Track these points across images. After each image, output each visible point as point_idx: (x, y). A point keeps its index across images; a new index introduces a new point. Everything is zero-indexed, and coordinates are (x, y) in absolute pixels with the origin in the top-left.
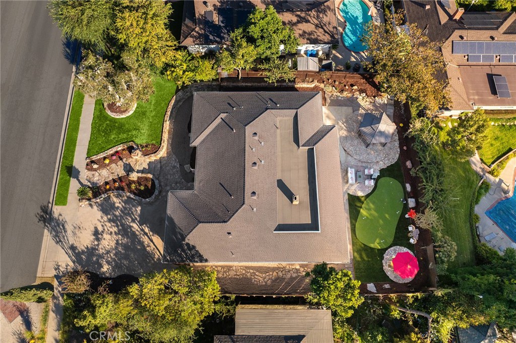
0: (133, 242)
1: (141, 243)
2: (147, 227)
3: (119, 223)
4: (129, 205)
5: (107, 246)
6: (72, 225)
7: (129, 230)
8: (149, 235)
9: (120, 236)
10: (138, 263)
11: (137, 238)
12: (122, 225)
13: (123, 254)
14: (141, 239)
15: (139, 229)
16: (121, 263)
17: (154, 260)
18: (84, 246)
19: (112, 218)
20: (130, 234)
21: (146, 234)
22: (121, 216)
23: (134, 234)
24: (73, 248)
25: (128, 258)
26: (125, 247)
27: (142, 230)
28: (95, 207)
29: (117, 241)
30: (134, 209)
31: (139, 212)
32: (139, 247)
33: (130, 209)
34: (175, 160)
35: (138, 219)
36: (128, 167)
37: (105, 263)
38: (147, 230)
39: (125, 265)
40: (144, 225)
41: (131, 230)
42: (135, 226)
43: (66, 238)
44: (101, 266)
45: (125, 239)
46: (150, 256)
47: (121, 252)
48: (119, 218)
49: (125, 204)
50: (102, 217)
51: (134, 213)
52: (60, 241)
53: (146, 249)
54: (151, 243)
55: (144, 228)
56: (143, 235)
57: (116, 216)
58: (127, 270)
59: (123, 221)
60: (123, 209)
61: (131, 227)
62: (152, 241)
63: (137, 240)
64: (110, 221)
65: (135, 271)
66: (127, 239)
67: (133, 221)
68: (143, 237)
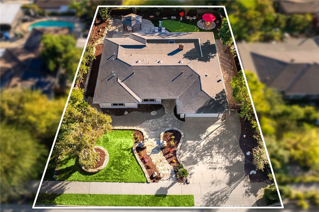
0: (216, 143)
1: (215, 138)
2: (202, 135)
3: (203, 153)
4: (187, 148)
5: (222, 159)
6: (210, 187)
7: (207, 146)
8: (207, 134)
9: (213, 152)
10: (230, 139)
11: (212, 141)
12: (204, 151)
13: (225, 148)
14: (212, 138)
15: (205, 140)
16: (232, 149)
17: (225, 130)
18: (226, 175)
19: (200, 158)
20: (209, 146)
21: (207, 136)
22: (197, 152)
23: (209, 143)
24: (229, 184)
25: (228, 145)
26: (220, 147)
27: (205, 138)
28: (193, 171)
29: (217, 153)
30: (189, 145)
31: (192, 141)
32: (218, 139)
33: (190, 147)
34: (147, 122)
35: (197, 141)
36: (155, 150)
37: (235, 159)
39: (233, 147)
40: (201, 137)
41: (206, 145)
42: (203, 143)
43: (223, 190)
44: (238, 161)
45: (214, 148)
46: (223, 132)
47: (224, 150)
48: (199, 153)
49: (187, 151)
51: (193, 144)
53: (219, 135)
54: (214, 132)
55: (203, 138)
56: (209, 137)
57: (198, 155)
58: (237, 145)
59: (200, 150)
60: (191, 152)
61: (204, 146)
62: (212, 132)
63: (213, 141)
64: (202, 159)
65: (236, 141)
66: (214, 147)
67: (199, 144)
68: (210, 137)
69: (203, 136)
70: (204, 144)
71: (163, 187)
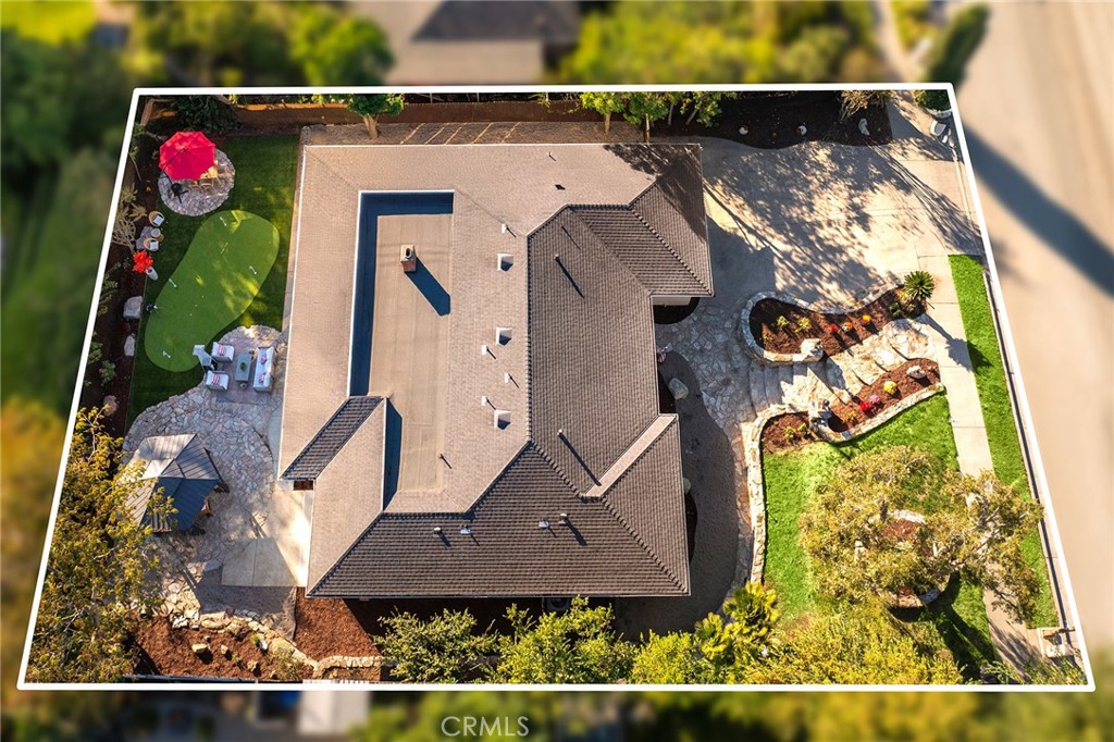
0: (776, 211)
1: (757, 210)
2: (751, 246)
3: (818, 246)
4: (806, 290)
5: (830, 196)
6: (923, 233)
7: (791, 235)
8: (745, 230)
9: (808, 220)
10: (756, 172)
11: (768, 219)
12: (810, 244)
13: (791, 186)
14: (759, 218)
15: (769, 239)
16: (792, 168)
17: (723, 181)
18: (883, 192)
19: (838, 255)
20: (788, 227)
21: (751, 231)
22: (818, 263)
23: (779, 228)
24: (905, 187)
25: (778, 179)
26: (791, 201)
27: (761, 238)
28: (884, 275)
29: (812, 210)
30: (793, 283)
31: (777, 275)
32: (761, 202)
33: (800, 281)
34: (714, 412)
35: (776, 261)
36: (831, 378)
37: (826, 165)
38: (752, 239)
39: (783, 166)
40: (759, 249)
41: (787, 236)
42: (779, 244)
43: (928, 207)
44: (831, 157)
45: (794, 215)
46: (732, 187)
47: (799, 189)
48: (820, 257)
49: (815, 290)
50: (861, 254)
51: (789, 273)
52: (937, 200)
53: (744, 199)
54: (735, 213)
55: (760, 243)
56: (757, 228)
57: (830, 261)
58: (775, 157)
59: (809, 252)
60: (818, 279)
61: (790, 242)
62: (736, 218)
63: (769, 216)
64: (841, 250)
65: (759, 157)
66: (791, 217)
67: (787, 256)
68: (756, 224)
69: (754, 244)
70: (785, 243)
71: (947, 352)
